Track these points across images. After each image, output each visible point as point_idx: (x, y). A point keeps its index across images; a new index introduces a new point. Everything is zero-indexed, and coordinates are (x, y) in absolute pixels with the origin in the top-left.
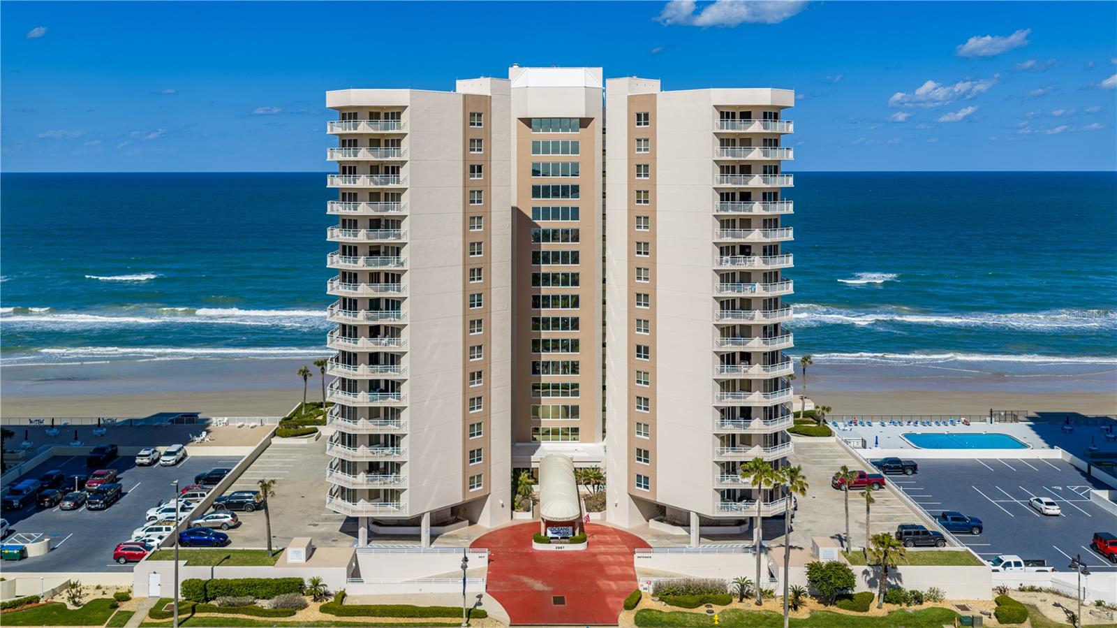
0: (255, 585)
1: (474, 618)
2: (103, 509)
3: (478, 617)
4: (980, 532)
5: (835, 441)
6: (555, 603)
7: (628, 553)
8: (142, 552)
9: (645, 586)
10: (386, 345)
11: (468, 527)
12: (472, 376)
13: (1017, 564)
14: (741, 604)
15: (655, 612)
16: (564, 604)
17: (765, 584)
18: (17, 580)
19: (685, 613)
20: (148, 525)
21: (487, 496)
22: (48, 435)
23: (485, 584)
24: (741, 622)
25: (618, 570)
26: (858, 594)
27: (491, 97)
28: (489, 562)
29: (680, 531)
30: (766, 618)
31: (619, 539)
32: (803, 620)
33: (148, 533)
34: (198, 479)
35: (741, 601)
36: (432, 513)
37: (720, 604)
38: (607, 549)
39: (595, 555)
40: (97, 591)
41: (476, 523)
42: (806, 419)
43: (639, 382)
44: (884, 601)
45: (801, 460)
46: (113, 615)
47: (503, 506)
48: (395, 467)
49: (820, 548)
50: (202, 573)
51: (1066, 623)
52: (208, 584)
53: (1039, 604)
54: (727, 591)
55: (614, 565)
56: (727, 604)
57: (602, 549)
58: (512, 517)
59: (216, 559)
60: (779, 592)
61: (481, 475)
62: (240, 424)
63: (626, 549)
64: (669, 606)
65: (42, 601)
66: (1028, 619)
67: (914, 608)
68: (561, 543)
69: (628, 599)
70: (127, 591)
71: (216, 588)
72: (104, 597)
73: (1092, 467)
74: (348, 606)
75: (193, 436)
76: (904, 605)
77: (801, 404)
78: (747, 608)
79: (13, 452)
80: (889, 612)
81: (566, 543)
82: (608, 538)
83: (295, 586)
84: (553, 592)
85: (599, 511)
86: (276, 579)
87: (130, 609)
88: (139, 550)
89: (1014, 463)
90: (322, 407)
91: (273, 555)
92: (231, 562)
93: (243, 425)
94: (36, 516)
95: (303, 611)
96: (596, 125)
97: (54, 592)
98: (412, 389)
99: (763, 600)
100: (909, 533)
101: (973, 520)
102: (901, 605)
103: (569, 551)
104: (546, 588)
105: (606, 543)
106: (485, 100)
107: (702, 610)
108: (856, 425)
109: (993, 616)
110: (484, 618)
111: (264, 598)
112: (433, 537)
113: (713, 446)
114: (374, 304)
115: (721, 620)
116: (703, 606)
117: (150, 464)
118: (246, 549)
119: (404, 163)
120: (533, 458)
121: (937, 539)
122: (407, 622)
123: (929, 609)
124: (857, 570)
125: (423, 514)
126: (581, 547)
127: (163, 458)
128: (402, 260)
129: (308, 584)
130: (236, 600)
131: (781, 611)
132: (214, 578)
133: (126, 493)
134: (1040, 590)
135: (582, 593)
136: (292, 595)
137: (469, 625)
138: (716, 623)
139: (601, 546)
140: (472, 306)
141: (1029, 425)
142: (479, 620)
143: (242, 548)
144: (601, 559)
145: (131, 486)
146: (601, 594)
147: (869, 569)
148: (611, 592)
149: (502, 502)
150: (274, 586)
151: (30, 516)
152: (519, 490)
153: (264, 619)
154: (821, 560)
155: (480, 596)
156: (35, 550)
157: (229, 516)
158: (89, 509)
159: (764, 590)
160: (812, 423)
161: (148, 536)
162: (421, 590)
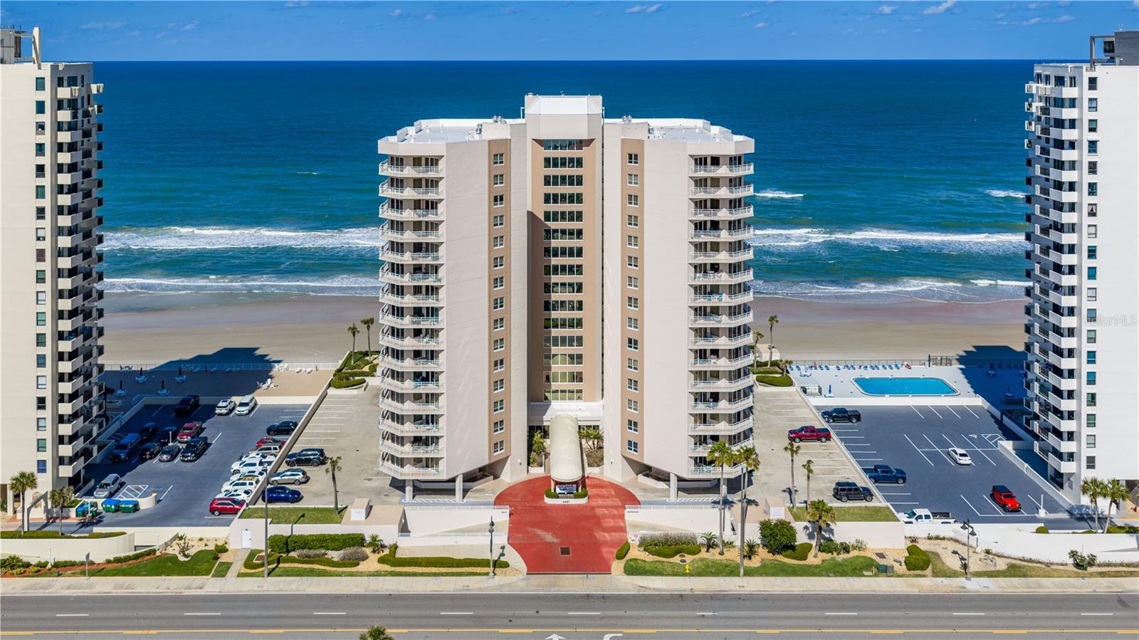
0: (326, 540)
1: (498, 567)
2: (195, 461)
3: (501, 567)
4: (904, 482)
5: (795, 390)
6: (562, 553)
7: (620, 507)
8: (232, 506)
9: (633, 538)
10: (427, 343)
11: (492, 481)
12: (496, 364)
13: (927, 517)
14: (708, 553)
15: (639, 562)
16: (569, 554)
17: (728, 535)
18: (136, 534)
19: (664, 562)
20: (234, 478)
21: (508, 457)
22: (138, 382)
23: (507, 537)
24: (707, 570)
25: (610, 523)
26: (800, 544)
27: (510, 140)
28: (510, 515)
29: (662, 485)
30: (727, 566)
31: (613, 493)
32: (755, 568)
33: (236, 487)
34: (269, 431)
35: (708, 551)
36: (464, 474)
37: (691, 554)
38: (604, 503)
39: (593, 508)
40: (200, 542)
41: (499, 477)
42: (772, 368)
43: (630, 367)
44: (819, 550)
45: (765, 410)
46: (216, 566)
47: (520, 464)
48: (435, 440)
49: (771, 508)
50: (283, 530)
51: (959, 570)
52: (289, 540)
53: (940, 551)
54: (697, 542)
55: (608, 518)
56: (696, 554)
57: (600, 502)
58: (528, 471)
59: (294, 517)
60: (738, 543)
61: (503, 442)
62: (298, 370)
63: (619, 503)
64: (651, 556)
65: (158, 553)
66: (930, 566)
67: (843, 556)
68: (567, 498)
69: (619, 550)
70: (223, 542)
71: (296, 542)
72: (207, 548)
73: (1004, 416)
74: (400, 558)
75: (260, 383)
76: (835, 554)
77: (769, 355)
78: (712, 558)
79: (111, 402)
80: (823, 561)
81: (571, 498)
82: (604, 492)
83: (358, 540)
84: (560, 544)
85: (598, 466)
86: (343, 535)
87: (228, 560)
88: (230, 504)
89: (941, 409)
90: (368, 355)
91: (339, 513)
92: (306, 520)
93: (301, 370)
94: (140, 468)
95: (365, 562)
96: (597, 144)
97: (167, 545)
98: (448, 378)
99: (725, 550)
100: (844, 490)
101: (899, 471)
102: (832, 554)
103: (575, 505)
104: (555, 540)
105: (603, 497)
106: (506, 143)
107: (677, 559)
108: (816, 369)
109: (903, 564)
110: (506, 567)
111: (333, 550)
112: (465, 491)
113: (688, 423)
114: (418, 312)
115: (691, 569)
116: (678, 556)
117: (227, 414)
118: (317, 506)
119: (441, 200)
120: (545, 418)
121: (866, 494)
122: (446, 571)
123: (854, 557)
124: (799, 526)
125: (457, 476)
126: (583, 501)
127: (238, 408)
128: (440, 277)
129: (368, 540)
130: (312, 552)
131: (738, 560)
132: (294, 534)
133: (211, 444)
134: (944, 539)
135: (583, 545)
136: (355, 548)
137: (495, 574)
138: (687, 571)
139: (599, 500)
140: (496, 308)
141: (961, 369)
142: (502, 569)
143: (313, 506)
144: (599, 512)
145: (214, 437)
146: (597, 546)
147: (809, 525)
148: (606, 543)
149: (520, 461)
150: (341, 540)
151: (135, 468)
152: (534, 447)
153: (334, 569)
154: (771, 518)
155: (503, 548)
156: (146, 504)
157: (301, 473)
158: (183, 461)
159: (726, 542)
160: (777, 373)
161: (236, 491)
162: (456, 542)
